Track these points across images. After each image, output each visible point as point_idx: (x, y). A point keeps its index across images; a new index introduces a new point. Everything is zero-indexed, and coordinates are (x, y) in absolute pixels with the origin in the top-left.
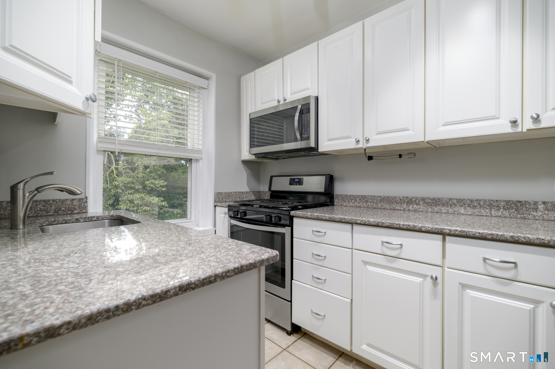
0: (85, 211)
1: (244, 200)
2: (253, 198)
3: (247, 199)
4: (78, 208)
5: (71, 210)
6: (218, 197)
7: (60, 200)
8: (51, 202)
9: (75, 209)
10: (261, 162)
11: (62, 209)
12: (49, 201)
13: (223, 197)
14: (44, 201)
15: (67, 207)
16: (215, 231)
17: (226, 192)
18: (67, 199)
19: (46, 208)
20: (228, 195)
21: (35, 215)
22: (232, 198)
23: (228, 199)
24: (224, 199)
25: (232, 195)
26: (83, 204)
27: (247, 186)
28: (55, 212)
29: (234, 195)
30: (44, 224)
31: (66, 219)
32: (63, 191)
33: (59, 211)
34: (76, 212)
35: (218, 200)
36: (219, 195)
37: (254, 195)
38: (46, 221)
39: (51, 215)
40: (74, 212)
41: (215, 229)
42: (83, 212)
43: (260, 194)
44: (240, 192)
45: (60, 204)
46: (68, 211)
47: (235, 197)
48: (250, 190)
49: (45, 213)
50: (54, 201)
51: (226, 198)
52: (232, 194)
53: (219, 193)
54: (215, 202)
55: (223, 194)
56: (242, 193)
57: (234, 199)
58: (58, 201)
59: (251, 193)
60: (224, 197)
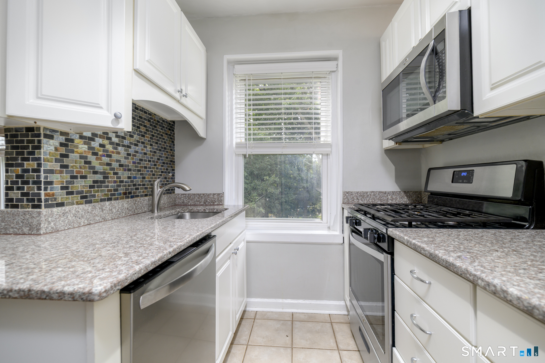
0: (221, 204)
1: (389, 203)
2: (405, 200)
3: (395, 202)
4: (217, 201)
5: (213, 202)
6: (347, 198)
7: (206, 194)
8: (202, 196)
9: (216, 202)
10: (422, 148)
11: (208, 201)
12: (201, 194)
13: (353, 197)
14: (198, 194)
15: (211, 200)
16: (343, 237)
17: (358, 192)
18: (211, 194)
19: (199, 199)
20: (361, 196)
21: (194, 204)
22: (368, 199)
23: (362, 200)
24: (355, 201)
25: (368, 196)
26: (220, 198)
27: (395, 184)
28: (204, 203)
29: (371, 195)
30: (186, 211)
31: (198, 208)
32: (179, 188)
33: (206, 202)
34: (216, 204)
35: (346, 201)
36: (347, 195)
37: (407, 196)
38: (187, 209)
39: (202, 205)
40: (215, 204)
41: (343, 235)
42: (220, 205)
43: (420, 196)
44: (380, 192)
45: (207, 197)
46: (211, 202)
47: (373, 198)
48: (400, 189)
49: (199, 203)
50: (203, 194)
51: (359, 199)
52: (368, 194)
53: (347, 193)
54: (343, 203)
55: (353, 193)
56: (385, 193)
57: (370, 201)
58: (205, 195)
59: (403, 194)
60: (355, 198)
